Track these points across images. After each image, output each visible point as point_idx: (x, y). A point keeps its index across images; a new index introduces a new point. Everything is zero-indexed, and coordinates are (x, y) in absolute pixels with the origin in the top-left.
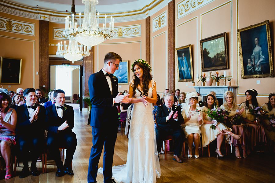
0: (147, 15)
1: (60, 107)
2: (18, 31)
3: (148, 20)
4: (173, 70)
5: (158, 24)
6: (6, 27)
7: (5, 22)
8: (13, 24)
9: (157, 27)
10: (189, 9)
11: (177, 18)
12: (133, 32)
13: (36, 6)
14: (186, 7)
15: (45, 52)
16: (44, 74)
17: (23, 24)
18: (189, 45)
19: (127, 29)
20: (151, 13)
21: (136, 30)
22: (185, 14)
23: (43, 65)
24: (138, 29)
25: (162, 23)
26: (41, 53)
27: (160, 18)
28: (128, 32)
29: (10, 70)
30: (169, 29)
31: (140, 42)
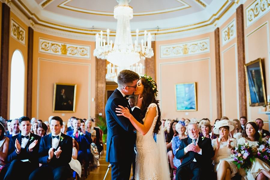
0: (215, 25)
1: (56, 137)
2: (73, 55)
3: (217, 32)
4: (244, 91)
5: (227, 36)
6: (60, 52)
7: (59, 46)
8: (68, 48)
9: (226, 39)
10: (258, 13)
11: (246, 27)
12: (200, 48)
13: (91, 27)
14: (255, 11)
15: (102, 76)
16: (101, 100)
17: (78, 47)
18: (259, 59)
19: (193, 44)
20: (219, 24)
21: (203, 46)
22: (255, 19)
23: (99, 90)
24: (206, 43)
25: (231, 34)
26: (97, 77)
27: (229, 28)
28: (194, 48)
29: (64, 97)
30: (238, 40)
31: (209, 59)
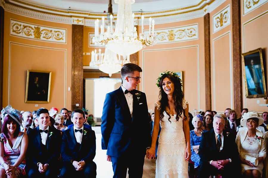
0: (205, 11)
1: (78, 130)
2: (47, 38)
3: (207, 18)
4: (239, 82)
5: (219, 23)
6: (33, 35)
7: (32, 29)
8: (42, 31)
9: (219, 26)
10: (258, 1)
11: (244, 14)
12: (188, 35)
13: (68, 8)
15: (79, 63)
16: (78, 90)
17: (53, 30)
18: (260, 49)
19: (180, 30)
20: (210, 9)
21: (191, 32)
22: (254, 7)
23: (76, 79)
24: (194, 30)
25: (224, 20)
26: (74, 64)
27: (221, 14)
28: (181, 34)
29: (37, 85)
30: (233, 28)
31: (197, 46)
